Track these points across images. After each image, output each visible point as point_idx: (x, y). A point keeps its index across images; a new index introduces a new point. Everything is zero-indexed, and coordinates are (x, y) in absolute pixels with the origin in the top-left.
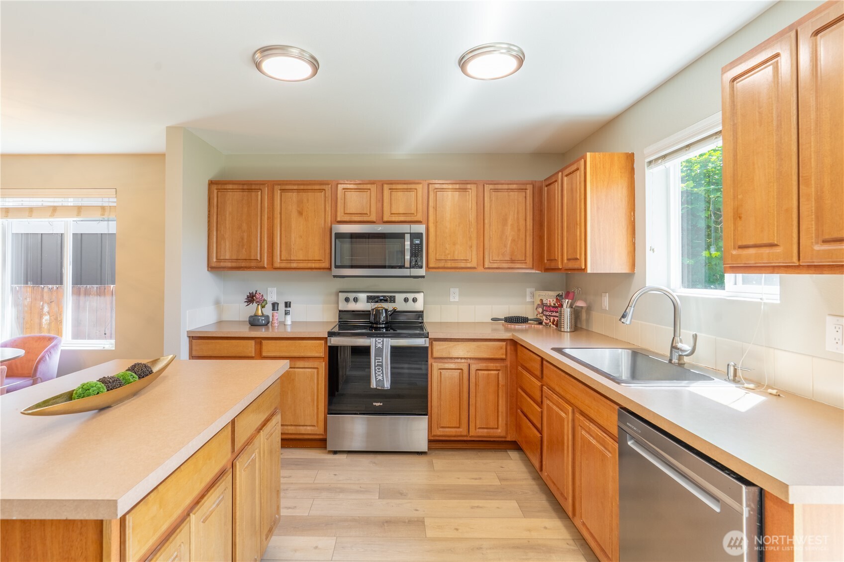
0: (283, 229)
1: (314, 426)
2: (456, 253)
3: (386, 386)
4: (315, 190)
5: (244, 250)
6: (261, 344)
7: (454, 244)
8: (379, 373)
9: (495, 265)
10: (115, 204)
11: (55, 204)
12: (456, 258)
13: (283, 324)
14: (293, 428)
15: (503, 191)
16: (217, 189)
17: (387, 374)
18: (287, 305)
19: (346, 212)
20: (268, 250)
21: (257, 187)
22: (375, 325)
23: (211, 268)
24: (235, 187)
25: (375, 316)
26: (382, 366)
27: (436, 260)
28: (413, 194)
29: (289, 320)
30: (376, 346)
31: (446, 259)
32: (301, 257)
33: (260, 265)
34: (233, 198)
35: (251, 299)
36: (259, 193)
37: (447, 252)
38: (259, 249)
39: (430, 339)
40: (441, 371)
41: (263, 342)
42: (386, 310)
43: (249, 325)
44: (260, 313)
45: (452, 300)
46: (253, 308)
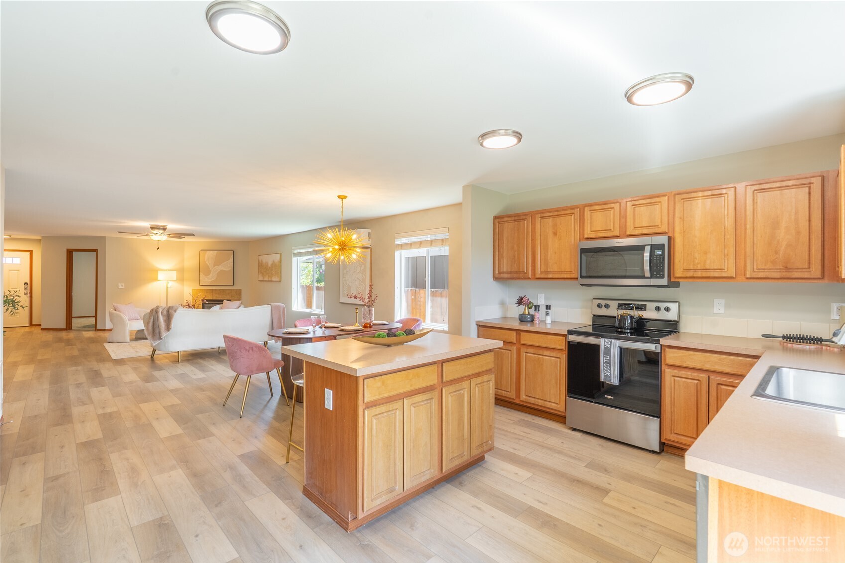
0: (542, 248)
1: (557, 404)
2: (708, 262)
3: (612, 381)
4: (566, 214)
5: (515, 265)
6: (520, 334)
7: (705, 253)
8: (607, 370)
9: (761, 275)
10: (448, 237)
11: (422, 240)
12: (708, 268)
13: (544, 322)
14: (542, 401)
15: (774, 189)
16: (499, 222)
17: (614, 371)
18: (548, 307)
19: (592, 230)
20: (532, 265)
21: (524, 217)
22: (620, 330)
23: (496, 278)
24: (510, 219)
25: (620, 320)
26: (610, 363)
27: (684, 270)
28: (657, 207)
29: (549, 319)
30: (604, 346)
31: (695, 268)
32: (556, 269)
33: (526, 276)
34: (508, 226)
35: (520, 301)
36: (526, 221)
37: (696, 261)
38: (525, 264)
39: (661, 345)
40: (675, 378)
41: (522, 333)
42: (632, 317)
43: (519, 321)
44: (527, 312)
45: (715, 310)
46: (522, 309)
